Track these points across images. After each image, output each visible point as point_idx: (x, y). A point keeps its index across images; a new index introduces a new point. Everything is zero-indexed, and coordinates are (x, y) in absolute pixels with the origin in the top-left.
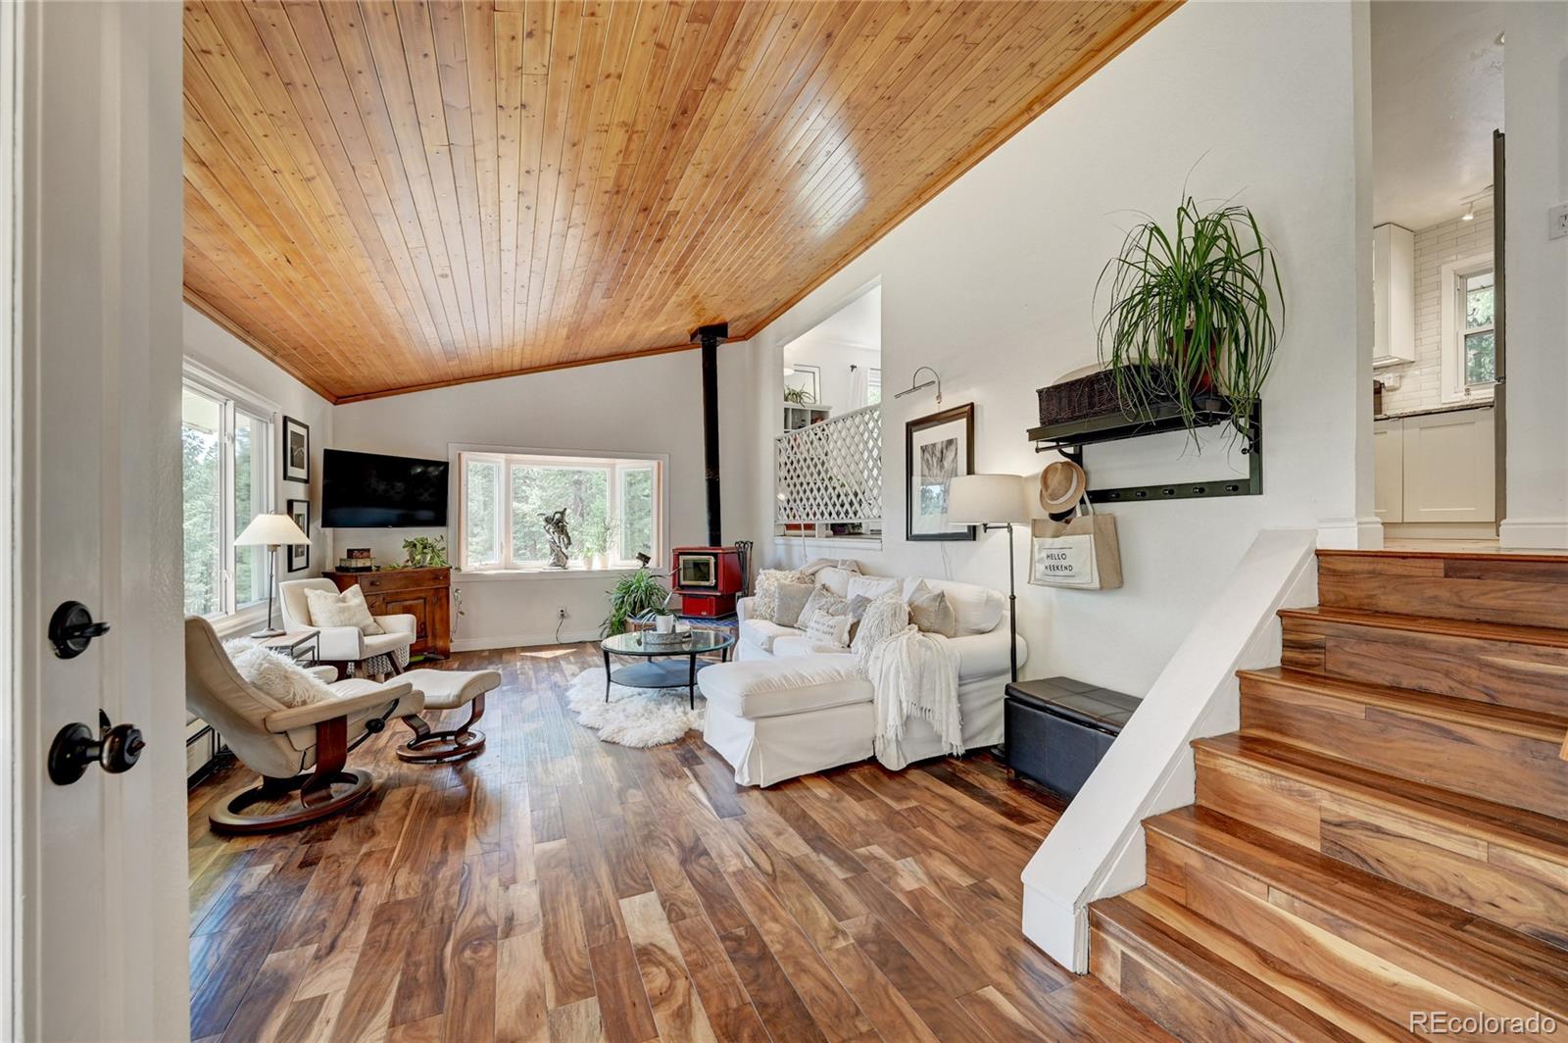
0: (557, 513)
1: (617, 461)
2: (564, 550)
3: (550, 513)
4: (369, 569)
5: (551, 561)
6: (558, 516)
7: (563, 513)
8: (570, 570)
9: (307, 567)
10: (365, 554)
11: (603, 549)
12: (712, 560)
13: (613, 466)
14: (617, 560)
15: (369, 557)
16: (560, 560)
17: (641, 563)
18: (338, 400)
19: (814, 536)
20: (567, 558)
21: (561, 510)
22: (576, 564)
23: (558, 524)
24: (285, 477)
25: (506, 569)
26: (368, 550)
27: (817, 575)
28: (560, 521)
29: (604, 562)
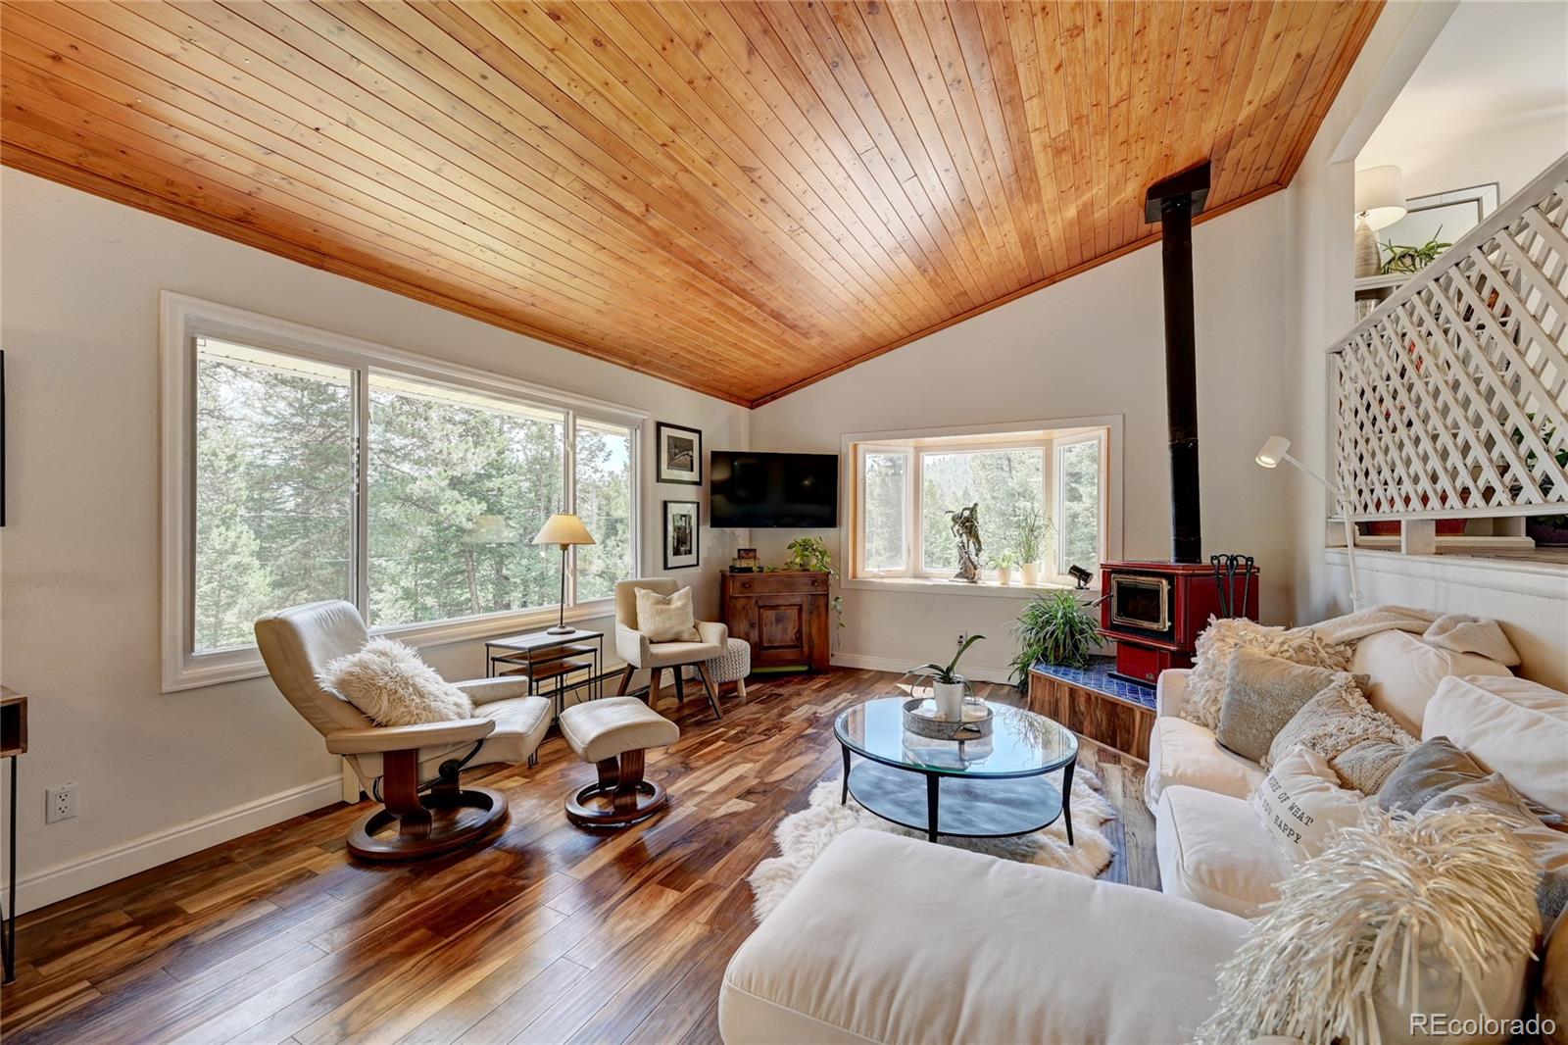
0: (965, 509)
1: (1056, 433)
2: (973, 557)
3: (958, 510)
4: (749, 570)
5: (958, 571)
6: (967, 513)
7: (973, 510)
8: (980, 583)
9: (698, 564)
10: (751, 554)
11: (1029, 558)
12: (1165, 585)
13: (1048, 444)
14: (1049, 575)
15: (755, 558)
16: (968, 571)
17: (1073, 581)
18: (753, 404)
19: (1397, 548)
20: (975, 569)
21: (971, 506)
22: (989, 579)
23: (967, 524)
24: (659, 479)
25: (915, 577)
26: (755, 550)
27: (1361, 646)
28: (968, 520)
29: (1029, 575)
